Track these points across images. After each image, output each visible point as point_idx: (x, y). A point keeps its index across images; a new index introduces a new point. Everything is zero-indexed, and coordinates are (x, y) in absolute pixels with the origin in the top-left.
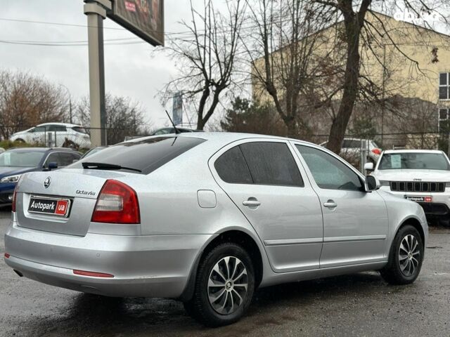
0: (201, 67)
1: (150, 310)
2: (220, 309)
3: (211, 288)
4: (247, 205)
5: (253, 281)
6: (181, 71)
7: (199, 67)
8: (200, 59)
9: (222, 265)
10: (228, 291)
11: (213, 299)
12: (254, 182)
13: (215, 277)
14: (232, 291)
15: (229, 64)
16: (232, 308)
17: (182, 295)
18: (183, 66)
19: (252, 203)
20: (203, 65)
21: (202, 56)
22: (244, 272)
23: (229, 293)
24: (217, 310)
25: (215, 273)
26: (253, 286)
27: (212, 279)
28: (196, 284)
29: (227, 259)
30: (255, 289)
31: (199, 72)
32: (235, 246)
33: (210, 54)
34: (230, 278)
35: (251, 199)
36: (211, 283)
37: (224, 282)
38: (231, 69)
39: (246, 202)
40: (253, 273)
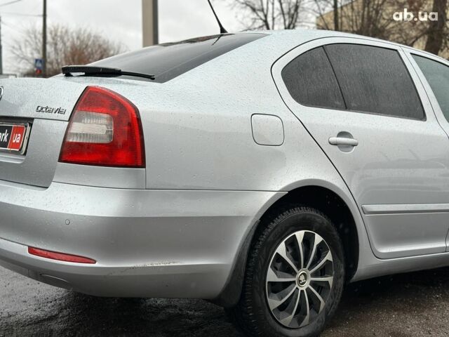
0: (263, 18)
1: (176, 307)
2: (287, 319)
3: (271, 284)
4: (336, 144)
5: (342, 270)
6: (242, 23)
7: (261, 19)
8: (262, 10)
9: (292, 244)
10: (300, 289)
11: (274, 302)
12: (346, 107)
13: (279, 265)
14: (308, 289)
15: (293, 15)
16: (307, 318)
17: (220, 295)
18: (244, 17)
19: (345, 142)
20: (266, 16)
21: (265, 7)
22: (329, 257)
23: (302, 291)
24: (282, 322)
25: (279, 257)
26: (341, 281)
27: (275, 268)
28: (246, 276)
29: (300, 235)
30: (345, 285)
31: (261, 25)
32: (313, 213)
33: (273, 4)
34: (305, 266)
35: (342, 134)
36: (271, 276)
37: (293, 273)
38: (296, 21)
39: (335, 139)
40: (343, 259)
